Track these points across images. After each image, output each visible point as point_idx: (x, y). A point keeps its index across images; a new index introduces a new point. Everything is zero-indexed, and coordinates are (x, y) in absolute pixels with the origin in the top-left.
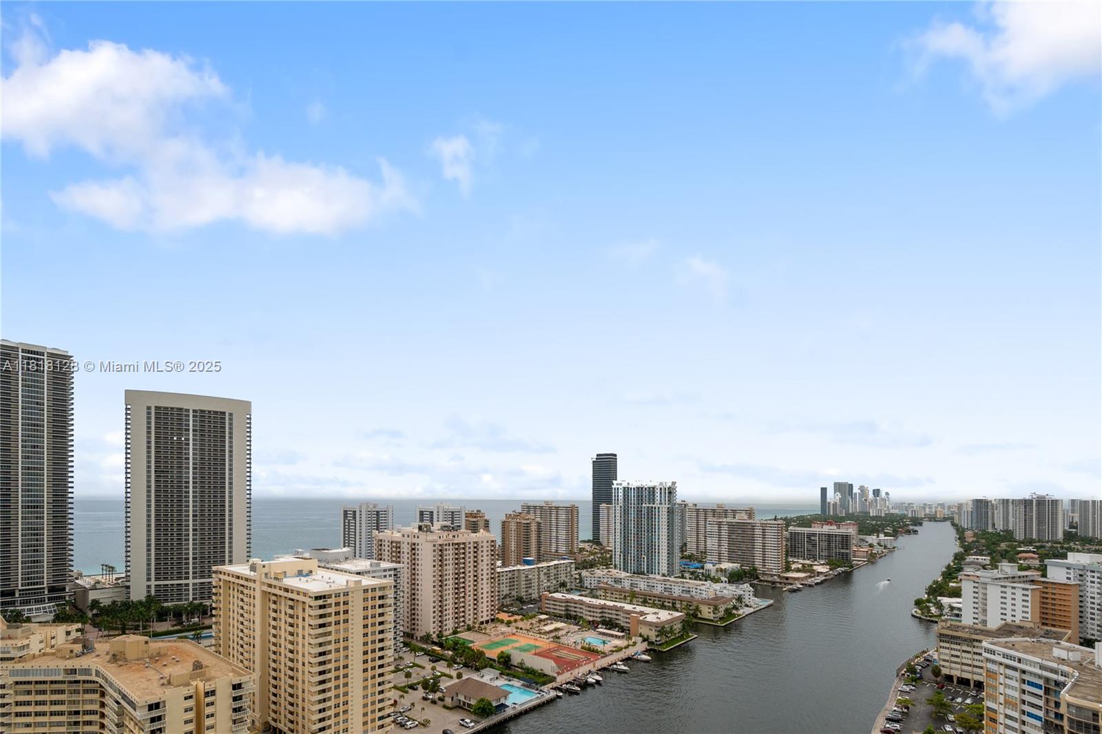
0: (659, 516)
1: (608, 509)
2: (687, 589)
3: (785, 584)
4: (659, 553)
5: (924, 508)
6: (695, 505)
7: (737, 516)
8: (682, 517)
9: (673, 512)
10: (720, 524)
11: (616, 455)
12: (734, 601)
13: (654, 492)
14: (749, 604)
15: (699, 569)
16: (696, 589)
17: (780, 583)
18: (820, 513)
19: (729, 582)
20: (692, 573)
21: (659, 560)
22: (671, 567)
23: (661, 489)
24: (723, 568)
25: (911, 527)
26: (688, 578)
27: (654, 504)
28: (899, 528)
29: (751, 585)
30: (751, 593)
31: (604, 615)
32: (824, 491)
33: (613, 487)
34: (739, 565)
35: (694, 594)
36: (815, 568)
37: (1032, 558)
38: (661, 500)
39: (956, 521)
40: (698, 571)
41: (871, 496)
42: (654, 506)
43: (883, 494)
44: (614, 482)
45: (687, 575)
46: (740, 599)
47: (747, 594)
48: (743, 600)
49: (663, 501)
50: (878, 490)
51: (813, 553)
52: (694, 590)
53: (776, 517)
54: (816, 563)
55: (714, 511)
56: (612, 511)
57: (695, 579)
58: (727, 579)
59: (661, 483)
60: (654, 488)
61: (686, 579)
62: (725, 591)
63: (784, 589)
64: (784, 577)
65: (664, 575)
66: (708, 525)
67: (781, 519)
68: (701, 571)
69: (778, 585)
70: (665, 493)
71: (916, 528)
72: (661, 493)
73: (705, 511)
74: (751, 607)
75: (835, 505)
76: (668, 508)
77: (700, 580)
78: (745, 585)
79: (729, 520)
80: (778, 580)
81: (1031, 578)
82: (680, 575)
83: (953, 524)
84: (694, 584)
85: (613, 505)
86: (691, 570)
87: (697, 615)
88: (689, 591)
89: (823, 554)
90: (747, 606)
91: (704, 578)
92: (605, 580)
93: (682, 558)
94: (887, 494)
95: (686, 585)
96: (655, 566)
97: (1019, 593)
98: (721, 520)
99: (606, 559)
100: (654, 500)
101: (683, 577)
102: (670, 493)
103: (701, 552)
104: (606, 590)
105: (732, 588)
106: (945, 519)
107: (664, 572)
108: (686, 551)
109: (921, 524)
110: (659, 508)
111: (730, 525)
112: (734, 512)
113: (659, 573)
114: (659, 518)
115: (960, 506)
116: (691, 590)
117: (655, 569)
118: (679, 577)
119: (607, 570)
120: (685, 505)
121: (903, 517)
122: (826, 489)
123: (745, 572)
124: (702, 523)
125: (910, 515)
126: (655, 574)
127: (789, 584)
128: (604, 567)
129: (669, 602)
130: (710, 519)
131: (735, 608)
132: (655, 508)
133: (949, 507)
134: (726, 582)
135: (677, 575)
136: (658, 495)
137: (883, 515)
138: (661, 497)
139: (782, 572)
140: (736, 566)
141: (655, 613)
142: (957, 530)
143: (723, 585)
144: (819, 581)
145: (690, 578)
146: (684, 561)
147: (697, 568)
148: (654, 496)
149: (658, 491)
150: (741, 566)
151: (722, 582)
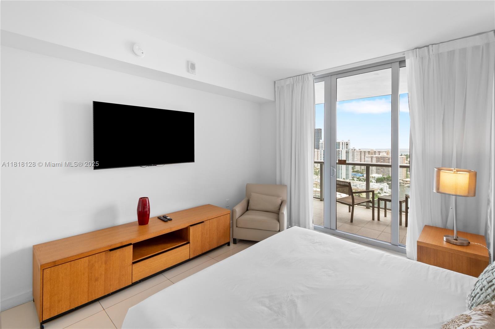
0: (341, 154)
1: (318, 151)
2: (355, 185)
3: (406, 184)
4: (341, 169)
6: (360, 149)
7: (381, 154)
8: (353, 155)
9: (348, 152)
10: (372, 157)
11: (321, 129)
12: (379, 190)
13: (339, 144)
14: (386, 192)
15: (361, 176)
16: (360, 185)
17: (403, 183)
19: (376, 182)
20: (358, 178)
21: (341, 172)
22: (347, 176)
23: (343, 143)
24: (374, 176)
26: (356, 180)
27: (339, 149)
29: (387, 184)
30: (388, 187)
31: (316, 194)
33: (320, 142)
34: (382, 175)
35: (358, 187)
38: (343, 148)
40: (361, 177)
42: (339, 150)
44: (320, 140)
45: (355, 179)
46: (382, 189)
47: (385, 188)
48: (383, 190)
49: (344, 148)
52: (359, 185)
53: (402, 154)
55: (369, 152)
56: (319, 152)
57: (359, 181)
58: (375, 181)
59: (343, 141)
60: (339, 143)
61: (355, 180)
62: (374, 186)
63: (405, 186)
64: (405, 181)
65: (344, 179)
66: (366, 158)
67: (404, 155)
68: (362, 177)
69: (402, 184)
70: (345, 145)
72: (343, 145)
73: (365, 152)
74: (387, 193)
76: (346, 151)
77: (362, 181)
78: (385, 184)
79: (376, 155)
80: (402, 182)
82: (352, 179)
84: (358, 183)
85: (320, 150)
86: (357, 177)
87: (360, 196)
88: (356, 186)
90: (385, 192)
91: (364, 180)
92: (316, 180)
93: (353, 172)
95: (355, 183)
96: (340, 175)
98: (372, 156)
99: (317, 172)
100: (339, 147)
101: (353, 180)
102: (347, 144)
103: (363, 170)
104: (316, 184)
105: (378, 184)
107: (344, 178)
108: (355, 169)
110: (341, 151)
111: (377, 158)
112: (379, 152)
113: (341, 178)
114: (341, 155)
116: (357, 185)
117: (340, 176)
118: (351, 180)
119: (317, 176)
120: (355, 149)
123: (384, 178)
124: (363, 157)
126: (340, 178)
127: (408, 184)
128: (316, 175)
129: (346, 190)
130: (367, 155)
131: (379, 193)
132: (340, 151)
134: (375, 182)
135: (350, 179)
136: (342, 145)
138: (343, 146)
139: (404, 178)
140: (380, 176)
141: (340, 194)
143: (374, 183)
145: (357, 180)
146: (354, 173)
147: (360, 176)
148: (339, 146)
149: (342, 143)
150: (383, 176)
151: (373, 182)
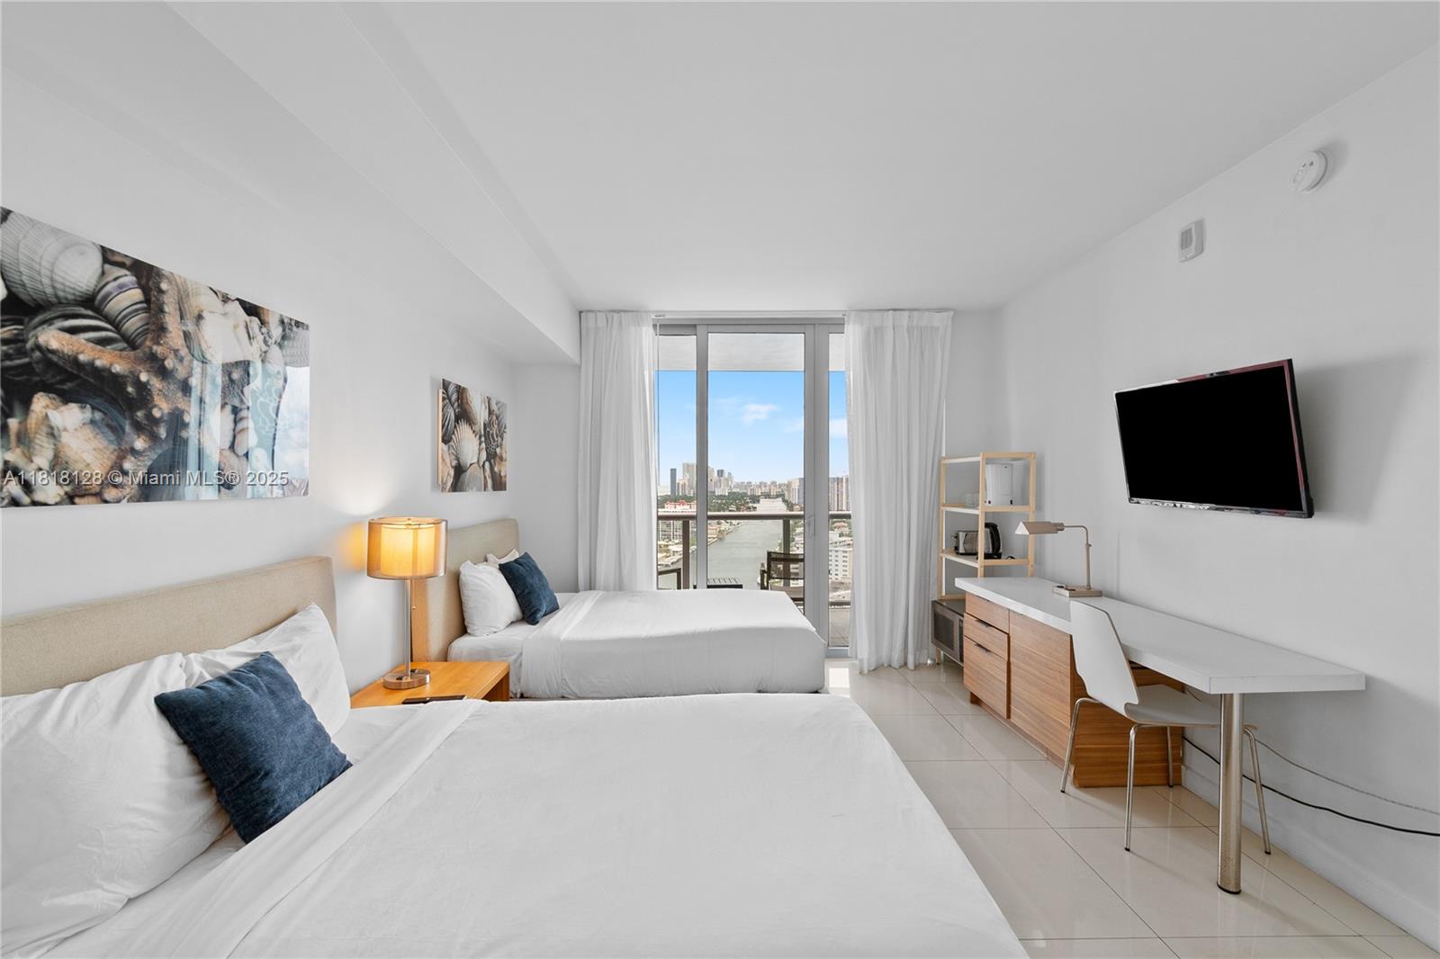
5: (760, 487)
18: (669, 493)
25: (750, 505)
28: (742, 505)
32: (673, 472)
36: (670, 547)
37: (844, 527)
39: (786, 498)
41: (716, 474)
43: (726, 475)
50: (722, 471)
51: (667, 533)
54: (670, 543)
71: (755, 505)
75: (684, 485)
81: (848, 543)
83: (784, 501)
89: (678, 533)
94: (730, 474)
97: (840, 555)
106: (777, 496)
109: (758, 501)
115: (789, 485)
121: (745, 494)
122: (675, 470)
125: (749, 494)
133: (780, 486)
137: (727, 494)
142: (788, 506)
144: (675, 560)
